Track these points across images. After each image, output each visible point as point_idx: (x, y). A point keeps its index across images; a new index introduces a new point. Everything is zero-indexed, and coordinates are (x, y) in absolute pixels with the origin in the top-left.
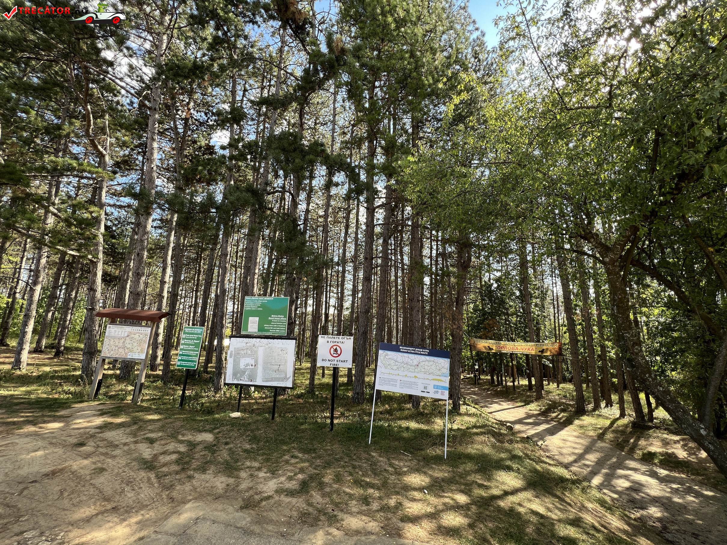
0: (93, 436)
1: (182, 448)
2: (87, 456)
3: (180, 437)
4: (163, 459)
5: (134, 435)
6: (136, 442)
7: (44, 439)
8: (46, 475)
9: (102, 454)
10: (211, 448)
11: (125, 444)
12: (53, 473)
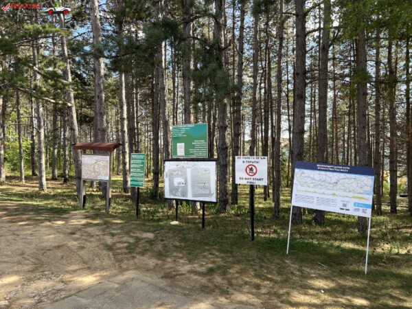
0: (80, 230)
1: (132, 241)
2: (76, 240)
3: (132, 234)
4: (119, 245)
5: (104, 230)
6: (104, 235)
7: (54, 229)
8: (55, 247)
9: (84, 239)
10: (151, 242)
11: (97, 235)
12: (59, 247)
